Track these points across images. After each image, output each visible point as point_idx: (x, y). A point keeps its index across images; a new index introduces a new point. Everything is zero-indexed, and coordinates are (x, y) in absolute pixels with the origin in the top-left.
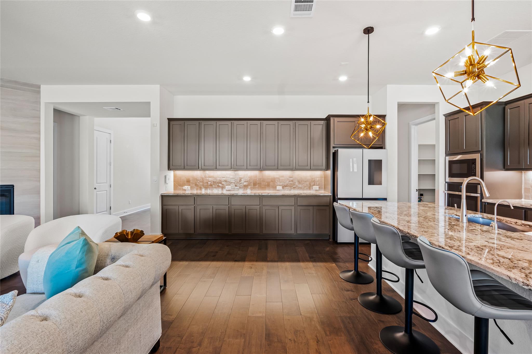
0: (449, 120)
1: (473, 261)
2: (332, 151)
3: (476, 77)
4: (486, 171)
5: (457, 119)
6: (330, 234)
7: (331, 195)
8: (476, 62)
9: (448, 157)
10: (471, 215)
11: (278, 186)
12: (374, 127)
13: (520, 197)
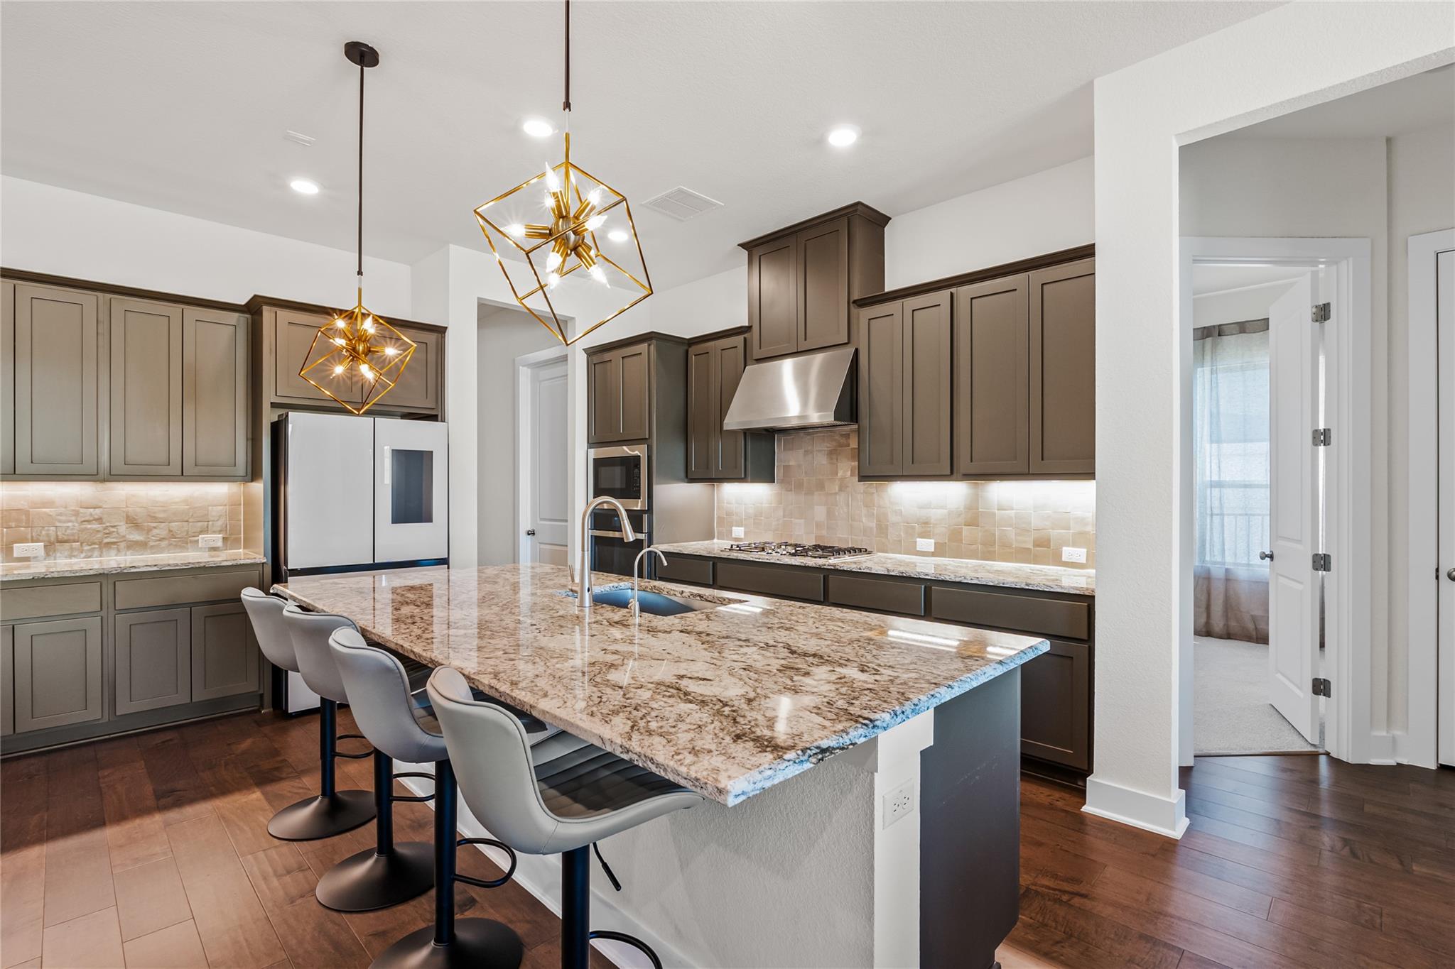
0: (595, 364)
1: (547, 712)
2: (269, 416)
3: (571, 251)
4: (657, 484)
5: (609, 363)
6: (261, 692)
7: (265, 561)
8: (572, 215)
9: (593, 450)
10: (611, 585)
11: (16, 543)
12: (377, 352)
13: (710, 536)
